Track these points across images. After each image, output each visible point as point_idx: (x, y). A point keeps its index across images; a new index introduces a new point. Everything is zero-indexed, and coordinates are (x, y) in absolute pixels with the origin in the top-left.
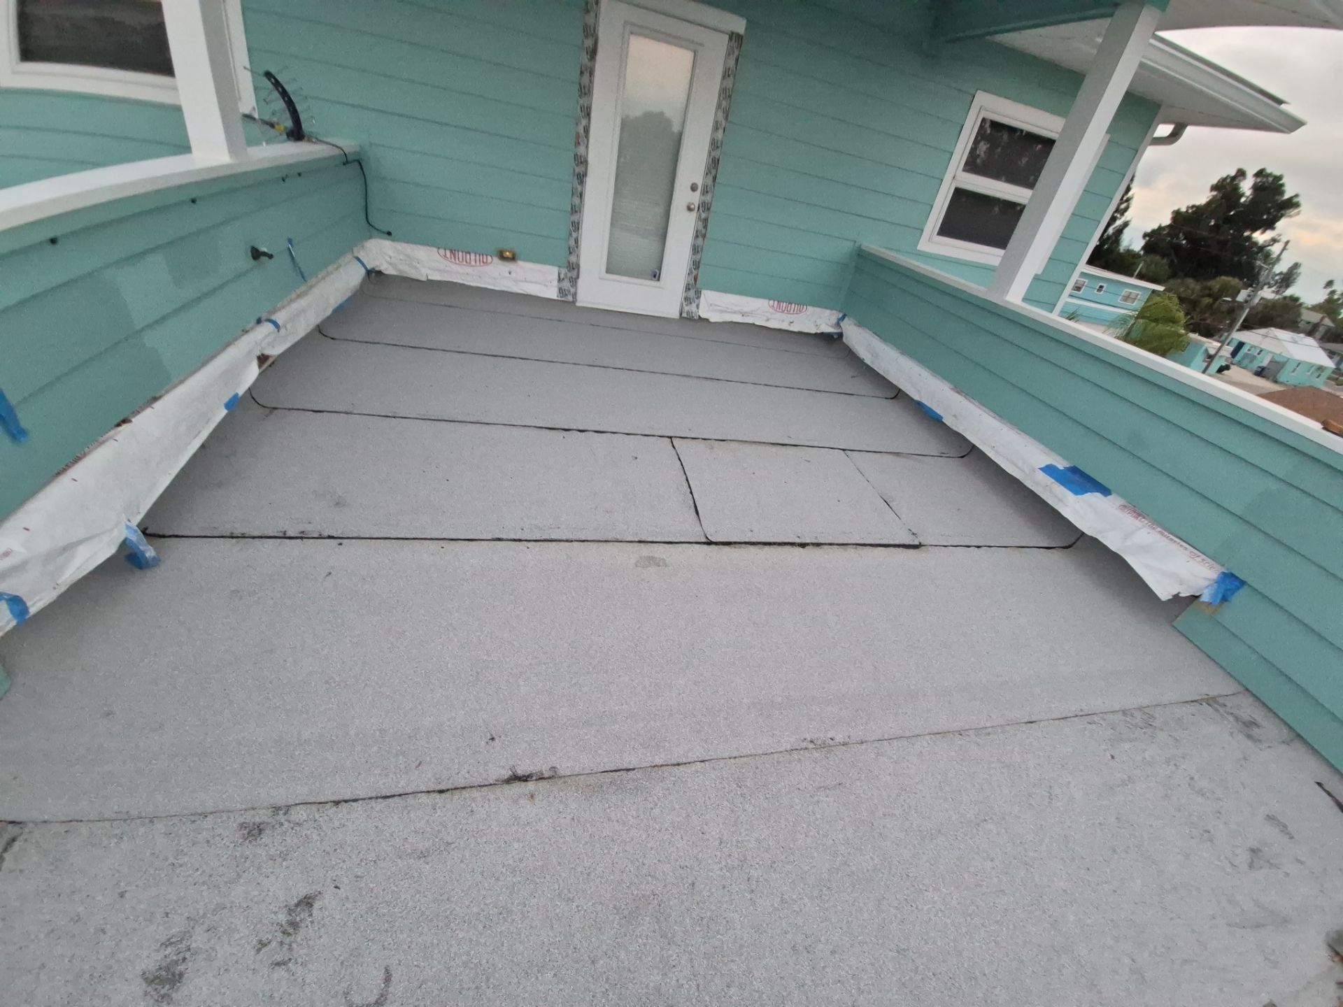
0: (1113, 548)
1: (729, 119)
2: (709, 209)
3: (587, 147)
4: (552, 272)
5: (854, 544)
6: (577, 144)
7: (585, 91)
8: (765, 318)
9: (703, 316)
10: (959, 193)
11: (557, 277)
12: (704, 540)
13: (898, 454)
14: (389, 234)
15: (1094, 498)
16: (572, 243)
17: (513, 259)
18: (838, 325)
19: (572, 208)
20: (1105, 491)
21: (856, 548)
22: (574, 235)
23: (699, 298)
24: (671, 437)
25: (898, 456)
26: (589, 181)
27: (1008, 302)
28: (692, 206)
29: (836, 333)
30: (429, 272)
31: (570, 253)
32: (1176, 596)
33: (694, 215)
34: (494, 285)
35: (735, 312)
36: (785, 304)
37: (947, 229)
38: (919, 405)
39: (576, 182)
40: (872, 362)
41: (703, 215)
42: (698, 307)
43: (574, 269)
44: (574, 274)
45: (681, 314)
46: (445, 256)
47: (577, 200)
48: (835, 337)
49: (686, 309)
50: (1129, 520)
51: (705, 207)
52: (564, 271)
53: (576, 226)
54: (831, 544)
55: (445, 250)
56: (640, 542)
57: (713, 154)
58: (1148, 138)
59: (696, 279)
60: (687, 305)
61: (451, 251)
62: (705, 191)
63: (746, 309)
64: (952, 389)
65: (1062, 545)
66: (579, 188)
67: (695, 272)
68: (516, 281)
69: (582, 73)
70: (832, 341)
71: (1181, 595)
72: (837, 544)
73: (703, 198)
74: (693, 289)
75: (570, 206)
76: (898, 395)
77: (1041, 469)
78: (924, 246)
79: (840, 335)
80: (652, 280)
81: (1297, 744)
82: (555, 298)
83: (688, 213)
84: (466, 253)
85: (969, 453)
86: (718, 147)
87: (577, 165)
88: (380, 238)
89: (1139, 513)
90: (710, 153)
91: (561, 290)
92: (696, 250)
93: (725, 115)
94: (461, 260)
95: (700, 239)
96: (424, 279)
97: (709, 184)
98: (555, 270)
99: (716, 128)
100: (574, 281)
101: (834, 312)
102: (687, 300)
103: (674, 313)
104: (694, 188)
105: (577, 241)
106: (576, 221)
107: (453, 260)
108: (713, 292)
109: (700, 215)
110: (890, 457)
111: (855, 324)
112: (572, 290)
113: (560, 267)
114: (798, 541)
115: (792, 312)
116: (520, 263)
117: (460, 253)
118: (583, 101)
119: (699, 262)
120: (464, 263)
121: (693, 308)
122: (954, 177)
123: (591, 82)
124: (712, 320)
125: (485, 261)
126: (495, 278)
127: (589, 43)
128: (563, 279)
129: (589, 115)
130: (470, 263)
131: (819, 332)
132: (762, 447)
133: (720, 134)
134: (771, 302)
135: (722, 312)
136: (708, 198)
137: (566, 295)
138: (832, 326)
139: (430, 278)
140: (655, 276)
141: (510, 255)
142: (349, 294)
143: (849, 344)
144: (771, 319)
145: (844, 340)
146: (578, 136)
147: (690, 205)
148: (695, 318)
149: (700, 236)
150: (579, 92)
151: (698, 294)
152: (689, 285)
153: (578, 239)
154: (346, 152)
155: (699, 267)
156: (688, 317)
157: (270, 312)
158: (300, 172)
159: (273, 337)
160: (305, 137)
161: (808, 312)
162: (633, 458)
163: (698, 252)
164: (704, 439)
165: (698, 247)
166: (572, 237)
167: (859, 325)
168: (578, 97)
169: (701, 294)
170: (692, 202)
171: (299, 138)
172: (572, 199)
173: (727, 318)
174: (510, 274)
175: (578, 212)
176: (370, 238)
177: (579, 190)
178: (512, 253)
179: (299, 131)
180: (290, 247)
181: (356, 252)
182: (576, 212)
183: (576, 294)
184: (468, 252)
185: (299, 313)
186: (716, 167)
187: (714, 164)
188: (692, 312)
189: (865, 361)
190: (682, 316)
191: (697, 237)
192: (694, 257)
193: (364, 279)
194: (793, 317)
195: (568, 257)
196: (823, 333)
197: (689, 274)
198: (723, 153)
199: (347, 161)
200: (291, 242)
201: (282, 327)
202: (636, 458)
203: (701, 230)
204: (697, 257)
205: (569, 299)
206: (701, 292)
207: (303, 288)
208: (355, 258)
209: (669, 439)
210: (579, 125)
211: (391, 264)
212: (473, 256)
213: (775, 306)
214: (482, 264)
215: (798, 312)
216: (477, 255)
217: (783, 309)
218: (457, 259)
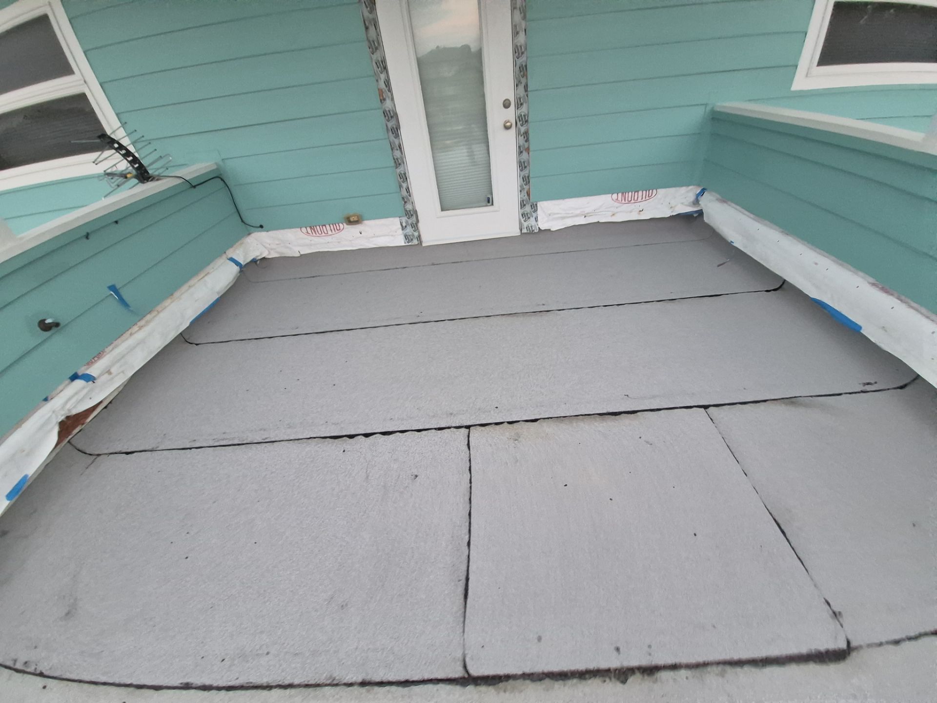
1: (528, 16)
2: (527, 121)
3: (392, 99)
4: (394, 224)
5: (718, 663)
6: (383, 100)
7: (375, 45)
8: (611, 214)
9: (542, 228)
10: (841, 8)
11: (400, 226)
12: (458, 673)
13: (790, 401)
14: (261, 227)
16: (404, 193)
17: (357, 222)
18: (696, 202)
19: (395, 162)
21: (722, 675)
22: (404, 185)
23: (536, 211)
25: (792, 403)
26: (403, 132)
28: (508, 124)
29: (696, 212)
30: (299, 248)
31: (405, 202)
33: (513, 131)
34: (352, 246)
35: (577, 216)
36: (630, 193)
37: (830, 55)
38: (818, 306)
39: (392, 137)
40: (744, 246)
41: (523, 129)
42: (536, 219)
43: (412, 215)
44: (414, 218)
45: (521, 230)
46: (308, 233)
47: (397, 154)
48: (695, 217)
49: (525, 224)
51: (522, 120)
52: (404, 219)
53: (404, 177)
54: (674, 667)
55: (306, 228)
56: (363, 684)
57: (519, 62)
59: (528, 194)
60: (525, 221)
61: (311, 227)
62: (519, 105)
63: (587, 210)
67: (526, 187)
68: (367, 239)
69: (367, 28)
70: (691, 221)
72: (689, 667)
73: (519, 112)
74: (528, 203)
75: (393, 161)
76: (782, 286)
78: (800, 83)
79: (700, 213)
80: (487, 206)
82: (404, 244)
83: (506, 133)
86: (522, 53)
87: (388, 121)
88: (258, 231)
90: (515, 65)
91: (406, 237)
92: (522, 166)
93: (522, 14)
94: (320, 233)
95: (525, 154)
96: (298, 255)
97: (522, 95)
98: (397, 221)
99: (515, 33)
100: (415, 226)
101: (690, 187)
102: (524, 216)
103: (513, 230)
104: (506, 104)
105: (408, 190)
106: (402, 172)
107: (314, 234)
108: (549, 202)
109: (519, 131)
110: (781, 410)
111: (717, 199)
112: (416, 234)
113: (400, 217)
114: (614, 662)
115: (640, 199)
116: (366, 222)
117: (318, 227)
118: (377, 56)
119: (528, 177)
120: (323, 234)
121: (532, 222)
123: (378, 34)
124: (553, 229)
125: (338, 228)
126: (351, 241)
128: (406, 227)
129: (385, 68)
130: (328, 233)
131: (674, 214)
133: (522, 38)
134: (615, 196)
135: (563, 218)
136: (524, 110)
137: (412, 240)
138: (690, 206)
139: (302, 253)
140: (489, 202)
141: (356, 219)
142: (216, 297)
143: (712, 224)
144: (617, 212)
145: (705, 219)
146: (381, 92)
147: (506, 123)
148: (535, 231)
149: (524, 152)
150: (370, 48)
151: (534, 207)
152: (523, 201)
153: (408, 188)
154: (187, 179)
155: (529, 182)
156: (528, 232)
157: (90, 363)
158: (115, 220)
159: (85, 391)
160: (151, 177)
161: (659, 196)
162: (413, 477)
163: (525, 167)
164: (510, 423)
165: (524, 162)
166: (403, 187)
167: (724, 200)
168: (372, 55)
169: (537, 207)
170: (507, 119)
171: (145, 180)
172: (392, 154)
173: (570, 223)
174: (361, 233)
175: (402, 164)
176: (249, 234)
177: (397, 143)
178: (356, 217)
179: (143, 175)
180: (112, 293)
181: (231, 253)
182: (400, 164)
183: (419, 236)
184: (324, 224)
185: (132, 349)
186: (525, 75)
187: (522, 72)
188: (532, 227)
189: (734, 244)
190: (522, 232)
191: (521, 152)
192: (523, 173)
193: (239, 274)
194: (641, 205)
195: (404, 207)
196: (680, 216)
197: (521, 191)
198: (527, 58)
199: (193, 185)
200: (113, 288)
201: (99, 376)
202: (416, 476)
203: (524, 145)
204: (526, 172)
205: (415, 242)
206: (536, 205)
207: (148, 317)
208: (228, 259)
209: (468, 430)
210: (379, 80)
211: (272, 249)
212: (328, 226)
213: (620, 198)
214: (337, 232)
215: (647, 198)
216: (331, 225)
217: (630, 200)
218: (317, 233)
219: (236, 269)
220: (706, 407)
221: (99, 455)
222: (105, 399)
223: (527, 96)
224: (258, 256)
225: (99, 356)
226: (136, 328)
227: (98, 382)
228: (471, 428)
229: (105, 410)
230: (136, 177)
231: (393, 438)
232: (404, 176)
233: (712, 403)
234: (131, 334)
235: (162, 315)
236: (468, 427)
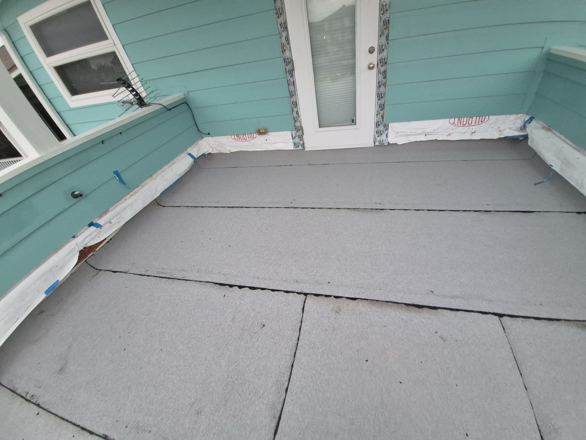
2: (386, 63)
3: (290, 50)
4: (287, 135)
6: (284, 51)
7: (280, 12)
8: (447, 134)
9: (391, 143)
11: (291, 137)
14: (209, 134)
16: (295, 115)
17: (264, 133)
18: (524, 128)
19: (290, 94)
22: (295, 110)
23: (387, 129)
26: (297, 73)
28: (372, 65)
29: (522, 136)
30: (230, 148)
31: (296, 121)
33: (375, 71)
34: (261, 148)
35: (419, 134)
36: (465, 119)
39: (289, 77)
40: (562, 170)
41: (382, 69)
42: (387, 136)
43: (299, 130)
44: (300, 132)
45: (375, 143)
46: (235, 139)
47: (292, 88)
49: (378, 139)
51: (383, 62)
52: (294, 132)
55: (234, 136)
57: (383, 17)
59: (383, 117)
60: (378, 137)
61: (237, 135)
62: (381, 50)
63: (427, 131)
66: (292, 80)
67: (381, 112)
68: (271, 144)
70: (517, 142)
73: (381, 56)
74: (382, 124)
75: (289, 93)
79: (526, 137)
80: (352, 125)
82: (293, 149)
83: (368, 71)
86: (386, 10)
87: (287, 65)
88: (207, 136)
90: (380, 18)
91: (295, 144)
92: (380, 96)
94: (242, 139)
95: (382, 88)
96: (229, 152)
97: (384, 44)
98: (289, 133)
100: (301, 137)
101: (520, 115)
102: (379, 133)
103: (370, 143)
104: (371, 51)
105: (297, 113)
106: (294, 101)
107: (239, 140)
108: (398, 123)
109: (380, 70)
111: (543, 128)
112: (301, 142)
113: (291, 131)
115: (473, 124)
116: (270, 133)
117: (241, 135)
118: (281, 20)
119: (384, 105)
120: (244, 140)
121: (383, 137)
123: (283, 4)
124: (399, 143)
125: (253, 137)
126: (260, 145)
128: (295, 137)
129: (286, 28)
130: (246, 140)
131: (502, 136)
134: (452, 120)
135: (408, 135)
136: (385, 54)
137: (298, 146)
138: (516, 130)
139: (231, 151)
140: (353, 122)
141: (264, 131)
142: (178, 177)
143: (534, 148)
144: (453, 133)
145: (529, 143)
146: (283, 46)
147: (371, 64)
148: (385, 144)
149: (382, 86)
150: (276, 14)
151: (386, 127)
152: (378, 122)
153: (298, 111)
154: (164, 105)
155: (384, 108)
156: (380, 144)
157: (100, 217)
158: (120, 132)
159: (96, 233)
160: (145, 104)
161: (490, 121)
162: (262, 326)
163: (382, 97)
164: (336, 297)
165: (381, 94)
166: (294, 111)
167: (548, 129)
168: (277, 18)
169: (388, 126)
170: (371, 62)
171: (142, 106)
172: (289, 88)
173: (413, 139)
174: (266, 141)
175: (295, 95)
176: (202, 138)
178: (264, 130)
179: (141, 102)
180: (115, 175)
181: (190, 150)
182: (293, 95)
183: (303, 144)
184: (244, 134)
185: (124, 209)
186: (387, 28)
187: (385, 25)
188: (383, 141)
189: (553, 168)
190: (376, 144)
191: (380, 86)
192: (379, 102)
193: (193, 163)
194: (474, 128)
195: (295, 124)
196: (506, 138)
197: (377, 115)
198: (390, 14)
199: (169, 109)
200: (116, 173)
201: (104, 225)
202: (264, 326)
203: (382, 81)
204: (382, 101)
205: (300, 148)
206: (388, 125)
207: (136, 189)
208: (187, 154)
209: (305, 297)
210: (282, 37)
211: (214, 148)
212: (247, 135)
213: (456, 122)
214: (252, 139)
215: (480, 123)
216: (249, 135)
217: (464, 123)
218: (240, 139)
219: (191, 160)
220: (501, 316)
221: (101, 270)
222: (108, 237)
223: (388, 44)
224: (206, 152)
225: (106, 212)
226: (128, 196)
227: (104, 228)
228: (308, 296)
229: (108, 243)
230: (137, 104)
231: (256, 293)
232: (295, 104)
233: (507, 313)
234: (125, 200)
235: (144, 189)
236: (306, 294)
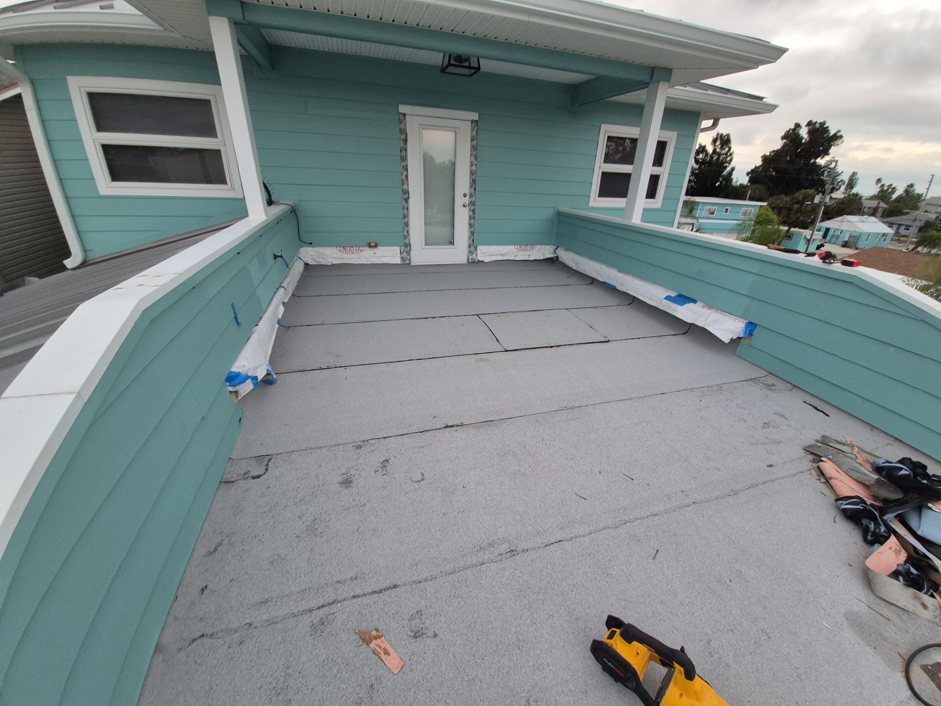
0: (701, 325)
1: (477, 160)
2: (474, 205)
3: (408, 184)
4: (397, 250)
6: (403, 184)
7: (404, 159)
8: (514, 256)
9: (480, 260)
10: (604, 174)
11: (399, 252)
12: (504, 350)
14: (311, 244)
15: (690, 306)
16: (406, 233)
17: (376, 246)
18: (555, 252)
19: (404, 216)
20: (695, 301)
21: (577, 345)
22: (406, 229)
23: (476, 250)
24: (478, 315)
25: (594, 308)
26: (411, 201)
27: (633, 223)
28: (466, 205)
29: (555, 257)
30: (332, 260)
31: (405, 238)
32: (732, 339)
33: (467, 208)
34: (367, 262)
35: (497, 255)
36: (523, 246)
37: (603, 193)
38: (604, 283)
39: (404, 203)
40: (577, 268)
41: (472, 208)
42: (477, 255)
43: (408, 246)
44: (408, 248)
45: (468, 261)
46: (340, 250)
47: (405, 211)
48: (555, 259)
49: (470, 257)
50: (707, 311)
51: (473, 203)
52: (403, 248)
54: (564, 345)
55: (340, 247)
56: (475, 354)
57: (472, 177)
58: (698, 130)
59: (473, 241)
60: (471, 255)
61: (343, 247)
62: (471, 196)
63: (503, 252)
64: (618, 272)
65: (683, 333)
66: (406, 205)
67: (472, 237)
68: (378, 257)
69: (401, 151)
70: (553, 261)
71: (734, 338)
72: (568, 345)
73: (470, 200)
74: (473, 246)
75: (402, 215)
76: (593, 281)
77: (664, 298)
78: (592, 204)
79: (557, 257)
80: (450, 245)
81: (795, 389)
82: (400, 263)
83: (463, 208)
84: (351, 247)
85: (633, 301)
86: (474, 174)
87: (404, 194)
88: (306, 246)
89: (710, 307)
90: (470, 177)
91: (402, 258)
92: (471, 226)
93: (475, 158)
94: (348, 251)
95: (472, 220)
96: (330, 264)
97: (473, 192)
98: (398, 249)
99: (472, 165)
100: (409, 253)
101: (551, 246)
102: (471, 253)
103: (465, 261)
104: (465, 196)
105: (408, 232)
106: (406, 222)
107: (344, 252)
108: (483, 246)
109: (470, 209)
111: (564, 250)
112: (408, 257)
113: (400, 246)
114: (549, 346)
115: (528, 250)
116: (379, 248)
117: (348, 248)
118: (404, 164)
119: (474, 232)
120: (350, 252)
121: (474, 255)
122: (600, 167)
123: (406, 154)
124: (485, 261)
125: (361, 249)
126: (367, 258)
127: (403, 137)
128: (403, 252)
129: (407, 170)
130: (353, 252)
131: (545, 258)
132: (525, 313)
133: (474, 168)
134: (516, 246)
135: (491, 256)
136: (473, 199)
137: (405, 260)
138: (552, 254)
139: (333, 263)
140: (451, 243)
141: (374, 245)
143: (563, 261)
144: (518, 255)
145: (560, 259)
146: (403, 180)
147: (464, 204)
148: (476, 261)
150: (401, 159)
151: (476, 249)
152: (470, 244)
153: (408, 230)
155: (474, 235)
156: (472, 261)
161: (537, 249)
165: (472, 224)
167: (567, 250)
168: (401, 162)
170: (465, 202)
171: (270, 204)
172: (403, 211)
173: (494, 258)
174: (375, 254)
176: (302, 247)
177: (406, 207)
178: (375, 243)
182: (406, 217)
183: (410, 259)
184: (352, 246)
186: (475, 184)
187: (473, 182)
188: (474, 259)
189: (572, 267)
192: (471, 230)
193: (304, 268)
194: (529, 252)
195: (404, 241)
196: (547, 258)
197: (469, 239)
198: (476, 176)
203: (472, 216)
204: (472, 229)
205: (408, 262)
206: (477, 247)
212: (354, 248)
213: (519, 248)
214: (360, 251)
215: (531, 249)
216: (357, 248)
217: (523, 249)
219: (302, 264)
220: (567, 309)
221: (290, 327)
223: (475, 193)
232: (407, 224)
233: (569, 308)
